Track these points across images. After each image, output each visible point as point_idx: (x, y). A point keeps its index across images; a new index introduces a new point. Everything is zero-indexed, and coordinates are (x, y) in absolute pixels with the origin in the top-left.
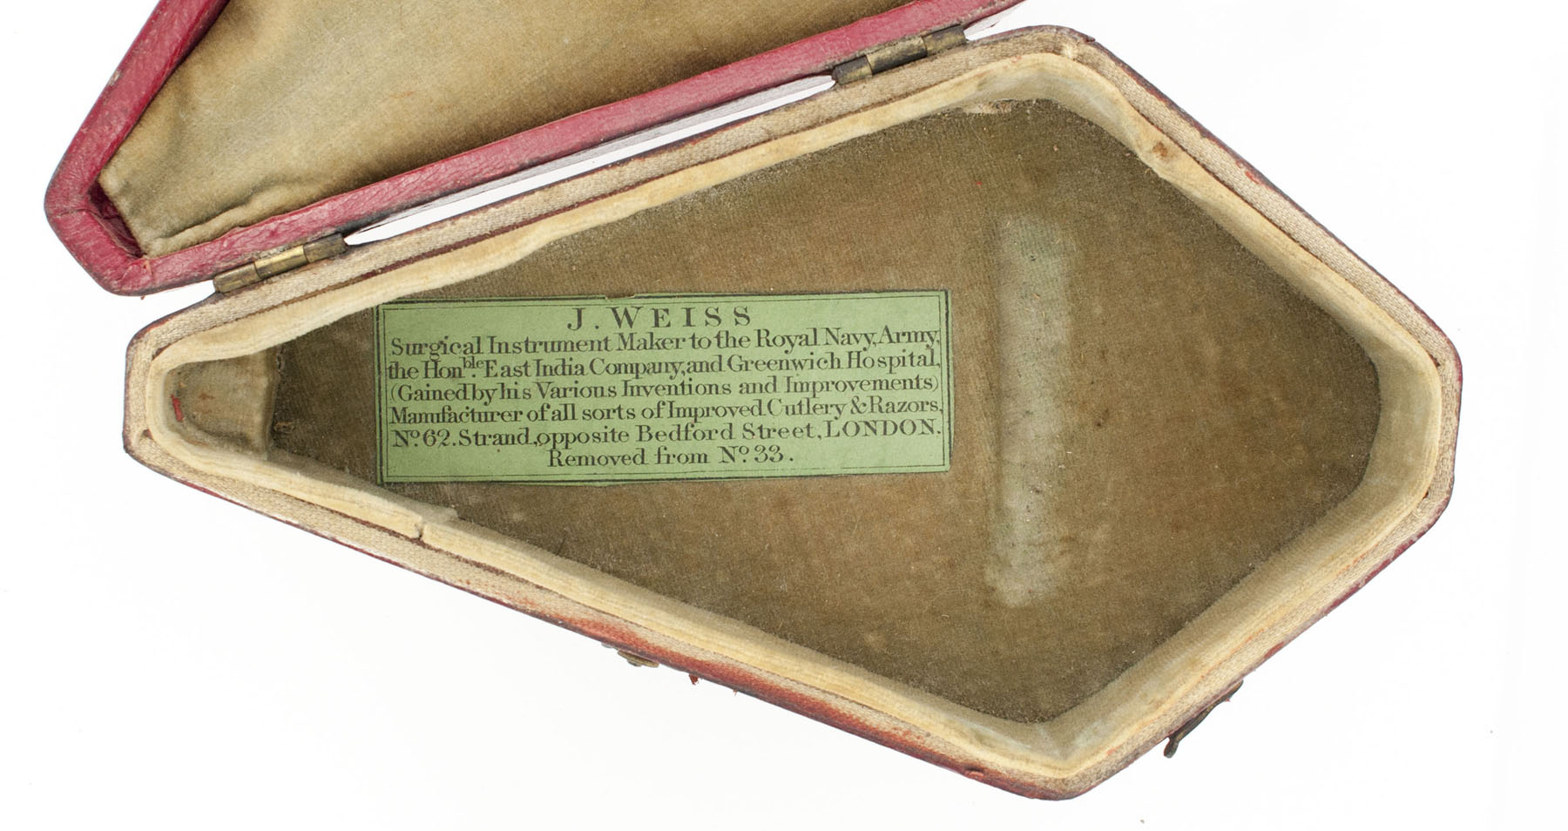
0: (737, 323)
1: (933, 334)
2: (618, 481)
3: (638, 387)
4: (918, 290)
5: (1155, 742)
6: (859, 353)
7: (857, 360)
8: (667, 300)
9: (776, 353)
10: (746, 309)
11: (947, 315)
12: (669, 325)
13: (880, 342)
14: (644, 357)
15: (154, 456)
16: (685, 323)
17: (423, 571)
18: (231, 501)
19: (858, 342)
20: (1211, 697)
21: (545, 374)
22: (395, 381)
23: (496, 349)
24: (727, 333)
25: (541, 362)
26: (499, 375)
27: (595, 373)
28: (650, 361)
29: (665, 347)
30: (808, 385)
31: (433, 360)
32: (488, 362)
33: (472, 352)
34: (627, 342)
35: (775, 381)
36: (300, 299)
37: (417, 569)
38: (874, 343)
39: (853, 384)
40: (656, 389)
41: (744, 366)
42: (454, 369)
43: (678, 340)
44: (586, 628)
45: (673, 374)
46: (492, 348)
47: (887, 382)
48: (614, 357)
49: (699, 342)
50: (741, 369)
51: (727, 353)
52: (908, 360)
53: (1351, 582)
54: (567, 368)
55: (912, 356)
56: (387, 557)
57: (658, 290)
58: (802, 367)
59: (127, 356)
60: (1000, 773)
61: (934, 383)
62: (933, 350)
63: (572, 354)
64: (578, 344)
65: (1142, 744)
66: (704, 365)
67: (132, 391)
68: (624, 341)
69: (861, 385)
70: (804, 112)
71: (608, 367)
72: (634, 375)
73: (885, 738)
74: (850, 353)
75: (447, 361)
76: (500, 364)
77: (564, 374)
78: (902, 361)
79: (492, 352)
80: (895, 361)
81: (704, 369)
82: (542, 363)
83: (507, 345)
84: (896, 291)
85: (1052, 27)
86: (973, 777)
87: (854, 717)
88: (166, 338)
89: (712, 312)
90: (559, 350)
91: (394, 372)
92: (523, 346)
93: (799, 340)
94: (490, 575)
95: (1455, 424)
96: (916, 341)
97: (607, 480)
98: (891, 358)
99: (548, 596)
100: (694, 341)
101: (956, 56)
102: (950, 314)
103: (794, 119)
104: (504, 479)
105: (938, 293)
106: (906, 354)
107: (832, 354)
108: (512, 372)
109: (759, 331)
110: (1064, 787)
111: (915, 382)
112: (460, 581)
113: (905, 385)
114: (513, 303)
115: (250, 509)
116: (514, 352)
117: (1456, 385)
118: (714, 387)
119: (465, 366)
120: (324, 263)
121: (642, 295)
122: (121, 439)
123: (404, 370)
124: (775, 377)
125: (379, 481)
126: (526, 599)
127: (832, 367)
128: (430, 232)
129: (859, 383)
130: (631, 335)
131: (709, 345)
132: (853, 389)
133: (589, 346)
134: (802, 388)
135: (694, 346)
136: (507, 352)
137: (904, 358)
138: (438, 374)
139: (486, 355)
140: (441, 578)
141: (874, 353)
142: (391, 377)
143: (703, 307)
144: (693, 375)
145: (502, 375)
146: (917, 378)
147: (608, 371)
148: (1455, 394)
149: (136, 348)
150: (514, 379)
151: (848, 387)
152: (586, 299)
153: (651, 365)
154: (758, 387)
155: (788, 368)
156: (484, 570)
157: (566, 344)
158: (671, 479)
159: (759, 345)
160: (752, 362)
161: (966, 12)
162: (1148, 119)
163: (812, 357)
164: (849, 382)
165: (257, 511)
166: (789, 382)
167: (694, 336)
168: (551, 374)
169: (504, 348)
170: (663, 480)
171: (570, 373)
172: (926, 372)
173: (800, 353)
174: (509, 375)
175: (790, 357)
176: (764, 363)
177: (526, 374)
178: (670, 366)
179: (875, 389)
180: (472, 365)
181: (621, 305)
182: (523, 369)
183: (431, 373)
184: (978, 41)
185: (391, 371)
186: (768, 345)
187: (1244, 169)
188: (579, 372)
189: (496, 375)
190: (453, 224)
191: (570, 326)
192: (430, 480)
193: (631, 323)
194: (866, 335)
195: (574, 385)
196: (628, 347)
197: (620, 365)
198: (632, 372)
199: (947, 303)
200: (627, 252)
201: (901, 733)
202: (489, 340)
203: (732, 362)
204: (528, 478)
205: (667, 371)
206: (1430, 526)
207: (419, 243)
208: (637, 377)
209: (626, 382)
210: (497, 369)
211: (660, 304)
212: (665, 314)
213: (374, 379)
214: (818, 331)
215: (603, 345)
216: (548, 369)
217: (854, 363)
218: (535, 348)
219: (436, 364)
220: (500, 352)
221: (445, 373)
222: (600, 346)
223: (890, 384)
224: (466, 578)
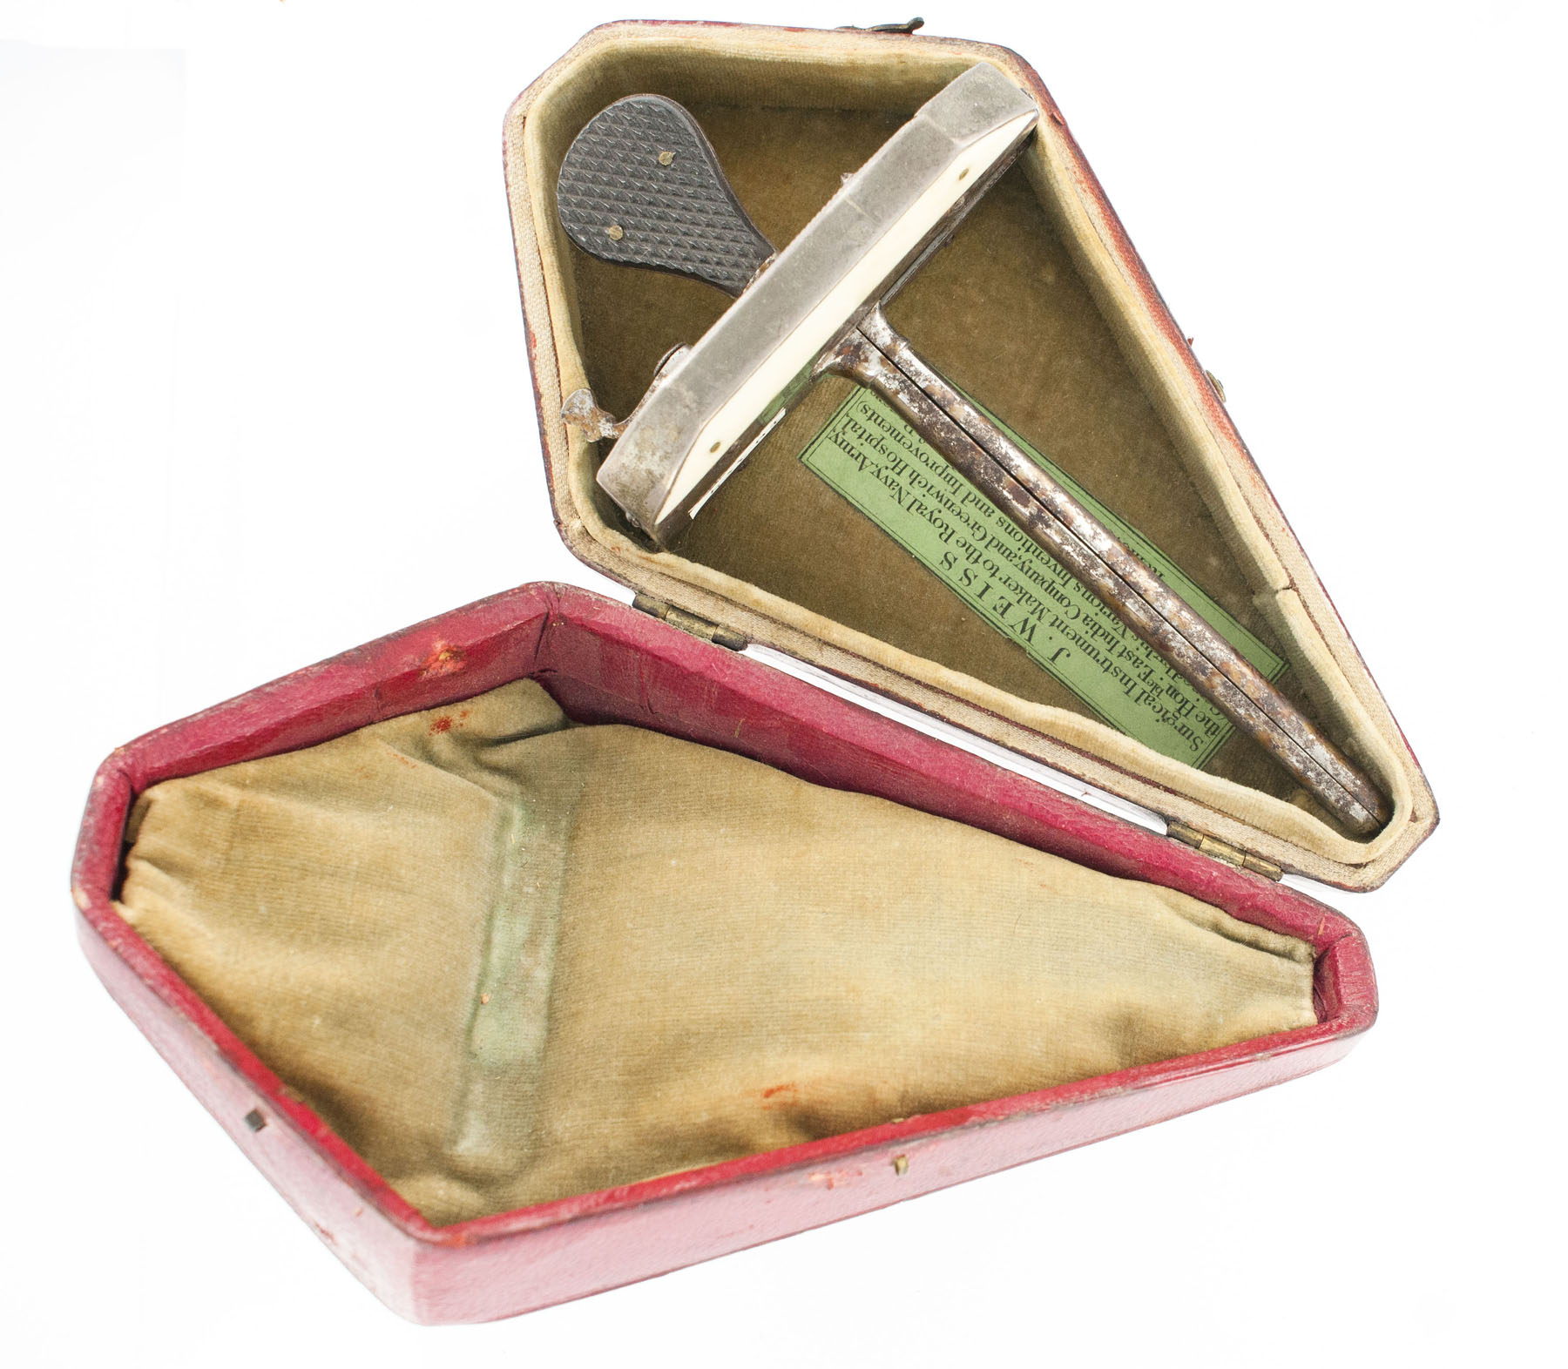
0: (955, 559)
1: (833, 439)
2: (1126, 526)
3: (1059, 574)
4: (818, 476)
5: (924, 38)
6: (893, 469)
7: (898, 465)
8: (988, 615)
9: (947, 517)
10: (942, 563)
11: (813, 443)
12: (1002, 598)
13: (872, 463)
14: (1037, 591)
15: (1422, 799)
16: (990, 589)
17: (1307, 564)
18: (1397, 724)
19: (887, 477)
20: (861, 36)
21: (1113, 638)
22: (1217, 722)
23: (1131, 683)
24: (967, 559)
25: (1108, 649)
26: (1144, 665)
27: (1079, 610)
28: (1035, 585)
29: (1018, 585)
30: (945, 478)
31: (1180, 714)
32: (1144, 680)
33: (1149, 696)
34: (1040, 611)
35: (964, 500)
36: (1231, 816)
37: (1310, 568)
38: (877, 466)
39: (914, 452)
40: (1047, 563)
41: (976, 526)
42: (1171, 695)
43: (1005, 582)
44: (1231, 431)
45: (1027, 563)
46: (1133, 687)
47: (891, 434)
48: (1057, 609)
49: (992, 568)
50: (980, 527)
51: (980, 545)
52: (865, 436)
53: (706, 29)
54: (1095, 629)
55: (860, 437)
56: (1323, 594)
57: (988, 627)
58: (939, 492)
59: (1383, 883)
60: (1042, 104)
61: (861, 406)
62: (843, 429)
63: (1083, 634)
64: (1073, 639)
65: (933, 44)
66: (1002, 551)
67: (1400, 856)
68: (1041, 613)
69: (911, 446)
70: (785, 642)
71: (1066, 606)
72: (1054, 585)
73: (1097, 191)
74: (899, 474)
75: (1171, 705)
76: (1137, 671)
77: (1100, 627)
78: (870, 439)
79: (1135, 684)
80: (874, 443)
81: (1004, 548)
82: (1109, 647)
83: (1121, 680)
84: (832, 488)
85: (574, 554)
86: (1062, 117)
87: (1105, 221)
88: (1346, 871)
89: (966, 581)
90: (1089, 646)
91: (1213, 729)
92: (1112, 669)
93: (925, 512)
94: (1264, 522)
95: (549, 72)
96: (848, 444)
97: (1134, 532)
98: (875, 447)
99: (1238, 475)
100: (995, 573)
101: (654, 590)
102: (811, 442)
103: (795, 642)
104: (1201, 594)
105: (806, 462)
106: (862, 441)
107: (911, 484)
108: (1134, 659)
109: (946, 541)
110: (1008, 60)
111: (873, 418)
112: (1288, 535)
113: (881, 422)
114: (1093, 704)
115: (1388, 706)
116: (1121, 671)
117: (525, 94)
118: (1008, 531)
119: (1162, 691)
120: (1194, 825)
121: (1002, 633)
122: (1435, 832)
123: (1205, 724)
124: (962, 502)
125: (1287, 666)
126: (1254, 485)
127: (918, 475)
128: (1105, 783)
129: (911, 449)
130: (1032, 613)
131: (987, 561)
132: (918, 450)
133: (1067, 630)
134: (951, 479)
135: (998, 569)
136: (1125, 675)
137: (866, 440)
138: (1185, 702)
139: (1142, 685)
140: (1299, 549)
141: (883, 461)
142: (1218, 727)
143: (968, 589)
144: (1014, 550)
145: (1142, 663)
146: (870, 419)
147: (1069, 603)
148: (532, 91)
149: (1372, 883)
150: (1136, 653)
151: (919, 453)
152: (1041, 663)
153: (1037, 581)
154: (979, 505)
155: (949, 500)
156: (1265, 529)
157: (1081, 646)
158: (1091, 496)
159: (954, 532)
160: (968, 524)
161: (621, 610)
162: (566, 438)
163: (926, 493)
164: (916, 455)
165: (1385, 701)
166: (956, 490)
167: (991, 576)
168: (1109, 634)
169: (1125, 680)
170: (1096, 500)
171: (1095, 624)
172: (861, 418)
173: (931, 503)
174: (1138, 659)
175: (941, 506)
176: (961, 517)
177: (1126, 649)
178: (1025, 570)
179: (903, 437)
180: (1156, 687)
181: (1021, 639)
182: (1125, 654)
183: (1188, 706)
184: (629, 587)
185: (1215, 732)
186: (948, 527)
187: (534, 351)
188: (1089, 619)
189: (1146, 666)
190: (1084, 775)
191: (1068, 655)
192: (1252, 637)
193: (1026, 621)
194: (878, 477)
195: (1100, 614)
196: (1041, 607)
197: (1058, 600)
198: (1054, 588)
199: (806, 451)
200: (987, 670)
201: (1084, 185)
202: (1130, 694)
203: (982, 535)
204: (1185, 580)
205: (1030, 569)
206: (624, 21)
207: (1118, 782)
208: (1053, 582)
209: (1063, 585)
210: (1142, 670)
211: (995, 616)
212: (997, 607)
213: (1231, 736)
214: (907, 506)
215: (1057, 623)
216: (1108, 640)
217: (902, 465)
218: (1104, 662)
219: (1180, 709)
220: (1130, 680)
221: (1179, 698)
222: (1060, 624)
223: (891, 431)
224: (1282, 534)
